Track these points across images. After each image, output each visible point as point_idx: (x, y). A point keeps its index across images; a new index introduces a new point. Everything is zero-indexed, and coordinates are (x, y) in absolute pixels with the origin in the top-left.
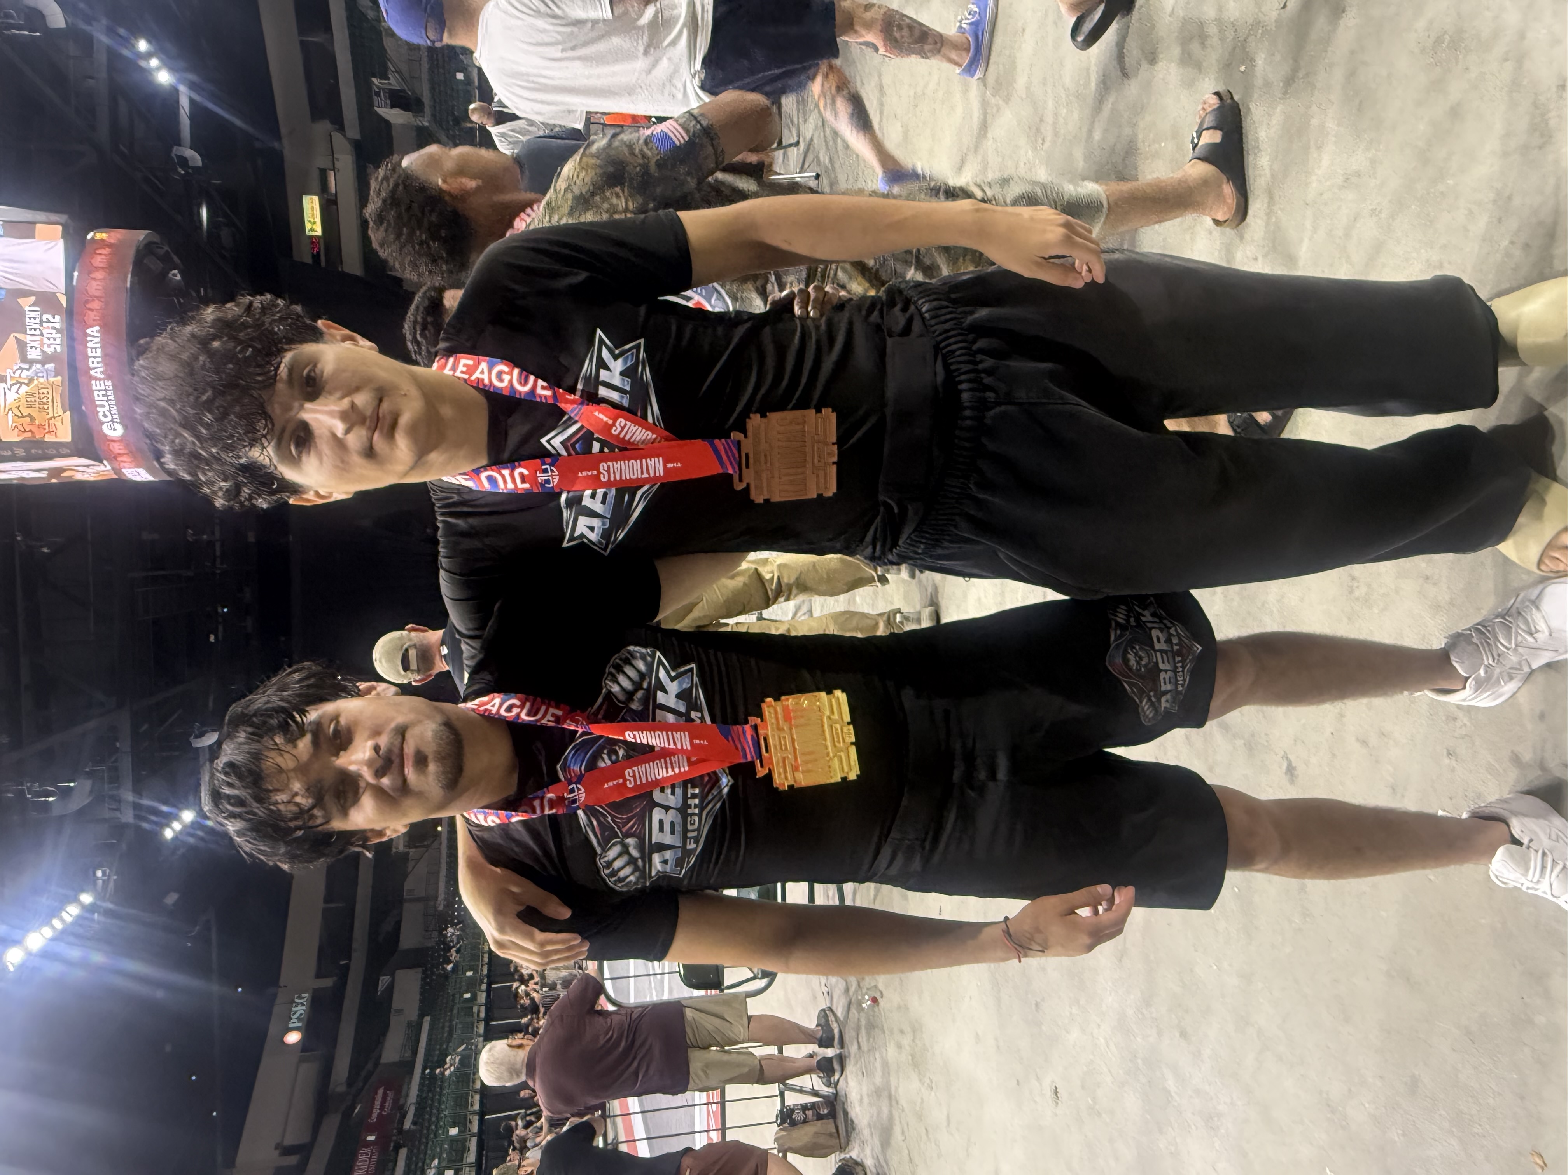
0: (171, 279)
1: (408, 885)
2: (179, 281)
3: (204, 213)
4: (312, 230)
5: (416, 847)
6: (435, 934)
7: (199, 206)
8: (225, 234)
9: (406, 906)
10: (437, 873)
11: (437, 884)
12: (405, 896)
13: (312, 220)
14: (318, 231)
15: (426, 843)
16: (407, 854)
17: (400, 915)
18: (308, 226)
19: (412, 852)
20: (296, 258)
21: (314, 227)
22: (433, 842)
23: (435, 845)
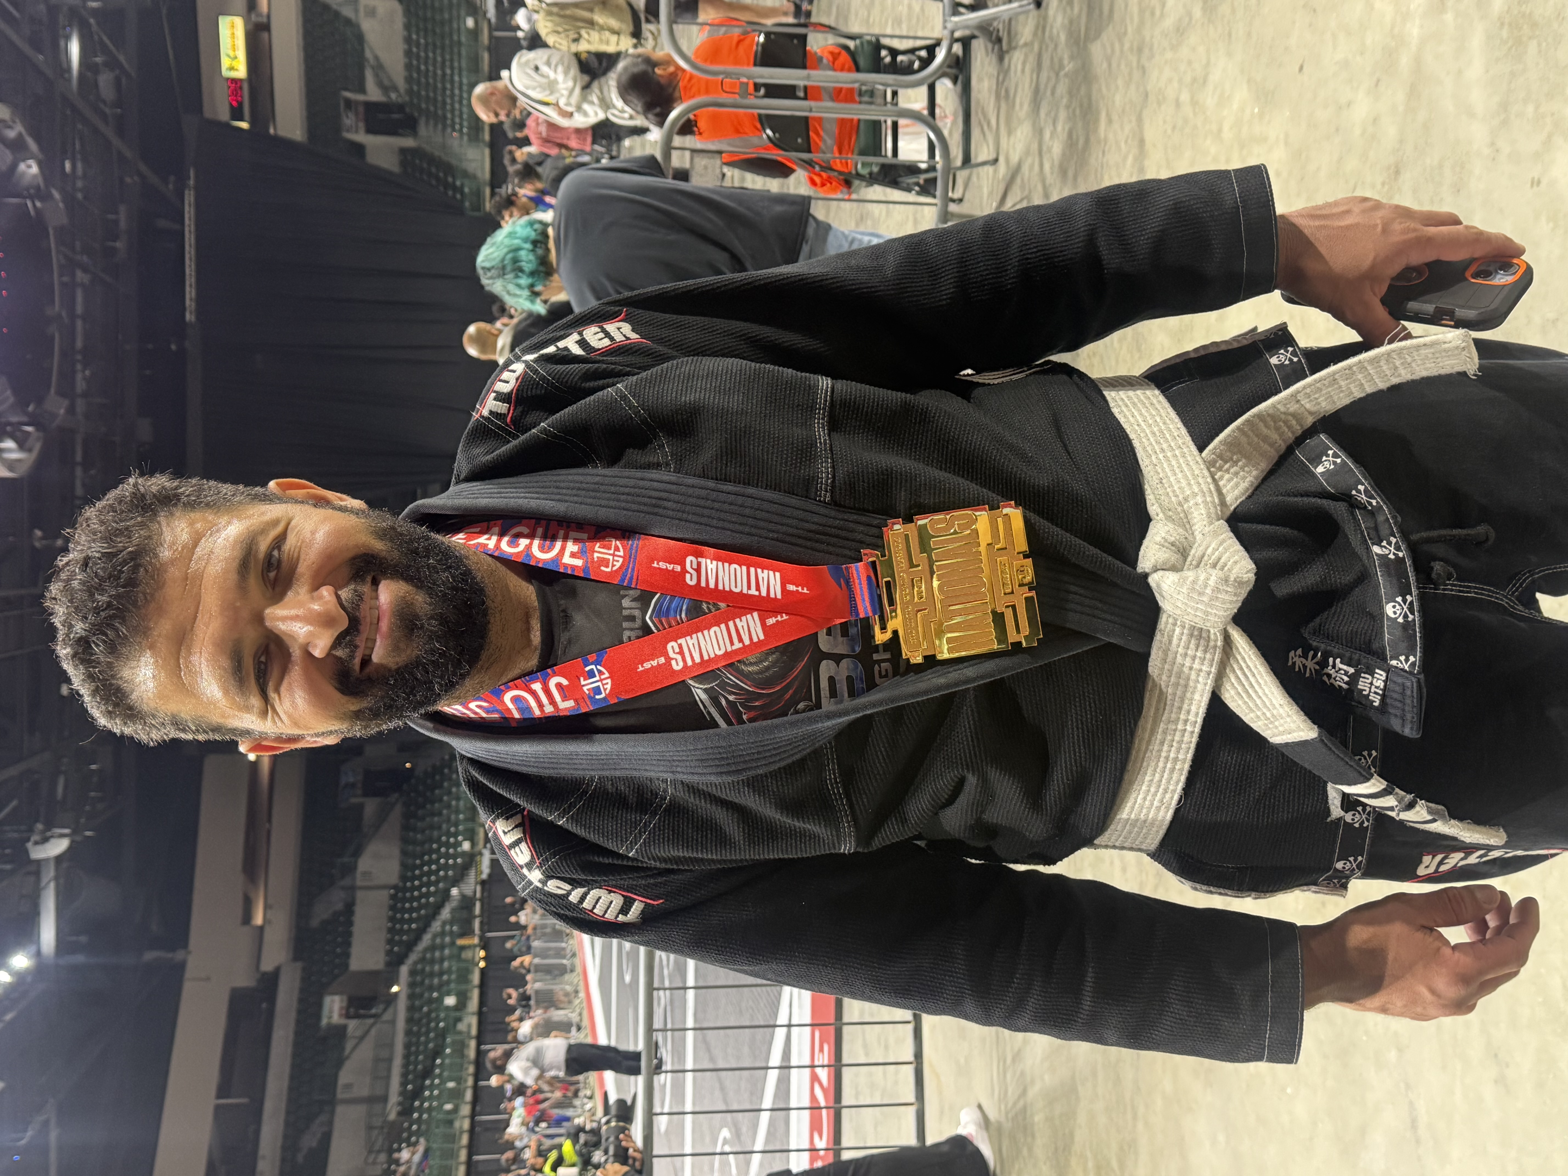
0: (24, 173)
1: (344, 1077)
2: (35, 176)
3: (74, 49)
4: (232, 68)
5: (357, 1016)
6: (382, 1157)
7: (68, 38)
8: (105, 80)
9: (340, 1110)
10: (390, 1060)
11: (388, 1077)
12: (340, 1095)
13: (232, 54)
14: (241, 72)
15: (373, 1011)
16: (344, 1028)
17: (330, 1123)
18: (225, 62)
19: (352, 1024)
20: (208, 113)
21: (235, 64)
22: (385, 1010)
23: (387, 1016)
